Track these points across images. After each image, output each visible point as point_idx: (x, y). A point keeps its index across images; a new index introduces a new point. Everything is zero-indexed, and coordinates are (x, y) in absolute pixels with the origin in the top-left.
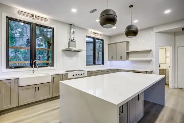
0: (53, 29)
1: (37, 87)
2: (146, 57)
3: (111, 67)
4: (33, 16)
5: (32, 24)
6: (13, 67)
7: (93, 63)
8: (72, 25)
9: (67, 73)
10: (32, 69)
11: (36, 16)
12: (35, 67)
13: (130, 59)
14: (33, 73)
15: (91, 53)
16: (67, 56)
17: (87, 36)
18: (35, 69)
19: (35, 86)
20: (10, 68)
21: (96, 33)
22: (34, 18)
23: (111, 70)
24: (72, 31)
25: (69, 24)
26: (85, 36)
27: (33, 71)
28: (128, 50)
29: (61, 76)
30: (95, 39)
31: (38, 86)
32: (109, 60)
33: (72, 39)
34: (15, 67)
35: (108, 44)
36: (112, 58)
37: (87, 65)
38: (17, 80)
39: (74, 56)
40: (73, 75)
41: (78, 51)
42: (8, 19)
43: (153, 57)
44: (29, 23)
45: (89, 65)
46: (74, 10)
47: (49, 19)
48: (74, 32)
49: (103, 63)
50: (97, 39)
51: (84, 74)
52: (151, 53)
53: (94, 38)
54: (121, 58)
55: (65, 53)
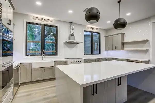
0: (56, 27)
1: (43, 69)
2: (142, 47)
3: (107, 56)
4: (42, 19)
5: (42, 25)
6: (30, 55)
7: (90, 53)
8: (72, 23)
9: (67, 60)
10: (41, 57)
11: (44, 19)
12: (43, 55)
13: (125, 49)
14: (43, 59)
15: (89, 44)
16: (68, 47)
17: (85, 31)
18: (44, 56)
19: (43, 68)
20: (28, 55)
21: (93, 28)
22: (43, 20)
23: (106, 59)
24: (72, 28)
25: (69, 22)
26: (84, 31)
27: (43, 58)
28: (124, 41)
29: (62, 62)
30: (93, 32)
31: (45, 68)
32: (105, 50)
33: (72, 34)
34: (31, 55)
35: (105, 37)
36: (108, 49)
37: (85, 54)
38: (30, 64)
39: (73, 47)
40: (72, 62)
41: (78, 43)
42: (27, 23)
43: (150, 47)
44: (40, 25)
45: (87, 54)
46: (70, 12)
47: (54, 20)
48: (73, 29)
49: (100, 53)
50: (94, 32)
51: (81, 61)
52: (147, 43)
53: (91, 32)
54: (116, 49)
55: (66, 45)
